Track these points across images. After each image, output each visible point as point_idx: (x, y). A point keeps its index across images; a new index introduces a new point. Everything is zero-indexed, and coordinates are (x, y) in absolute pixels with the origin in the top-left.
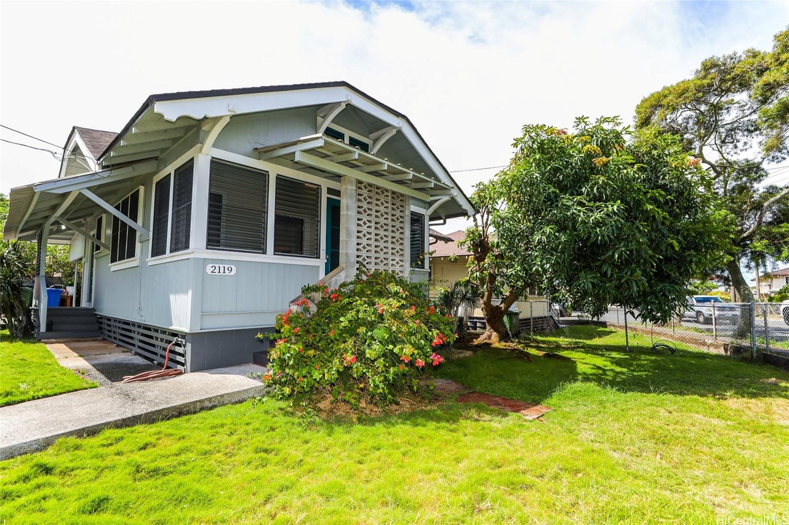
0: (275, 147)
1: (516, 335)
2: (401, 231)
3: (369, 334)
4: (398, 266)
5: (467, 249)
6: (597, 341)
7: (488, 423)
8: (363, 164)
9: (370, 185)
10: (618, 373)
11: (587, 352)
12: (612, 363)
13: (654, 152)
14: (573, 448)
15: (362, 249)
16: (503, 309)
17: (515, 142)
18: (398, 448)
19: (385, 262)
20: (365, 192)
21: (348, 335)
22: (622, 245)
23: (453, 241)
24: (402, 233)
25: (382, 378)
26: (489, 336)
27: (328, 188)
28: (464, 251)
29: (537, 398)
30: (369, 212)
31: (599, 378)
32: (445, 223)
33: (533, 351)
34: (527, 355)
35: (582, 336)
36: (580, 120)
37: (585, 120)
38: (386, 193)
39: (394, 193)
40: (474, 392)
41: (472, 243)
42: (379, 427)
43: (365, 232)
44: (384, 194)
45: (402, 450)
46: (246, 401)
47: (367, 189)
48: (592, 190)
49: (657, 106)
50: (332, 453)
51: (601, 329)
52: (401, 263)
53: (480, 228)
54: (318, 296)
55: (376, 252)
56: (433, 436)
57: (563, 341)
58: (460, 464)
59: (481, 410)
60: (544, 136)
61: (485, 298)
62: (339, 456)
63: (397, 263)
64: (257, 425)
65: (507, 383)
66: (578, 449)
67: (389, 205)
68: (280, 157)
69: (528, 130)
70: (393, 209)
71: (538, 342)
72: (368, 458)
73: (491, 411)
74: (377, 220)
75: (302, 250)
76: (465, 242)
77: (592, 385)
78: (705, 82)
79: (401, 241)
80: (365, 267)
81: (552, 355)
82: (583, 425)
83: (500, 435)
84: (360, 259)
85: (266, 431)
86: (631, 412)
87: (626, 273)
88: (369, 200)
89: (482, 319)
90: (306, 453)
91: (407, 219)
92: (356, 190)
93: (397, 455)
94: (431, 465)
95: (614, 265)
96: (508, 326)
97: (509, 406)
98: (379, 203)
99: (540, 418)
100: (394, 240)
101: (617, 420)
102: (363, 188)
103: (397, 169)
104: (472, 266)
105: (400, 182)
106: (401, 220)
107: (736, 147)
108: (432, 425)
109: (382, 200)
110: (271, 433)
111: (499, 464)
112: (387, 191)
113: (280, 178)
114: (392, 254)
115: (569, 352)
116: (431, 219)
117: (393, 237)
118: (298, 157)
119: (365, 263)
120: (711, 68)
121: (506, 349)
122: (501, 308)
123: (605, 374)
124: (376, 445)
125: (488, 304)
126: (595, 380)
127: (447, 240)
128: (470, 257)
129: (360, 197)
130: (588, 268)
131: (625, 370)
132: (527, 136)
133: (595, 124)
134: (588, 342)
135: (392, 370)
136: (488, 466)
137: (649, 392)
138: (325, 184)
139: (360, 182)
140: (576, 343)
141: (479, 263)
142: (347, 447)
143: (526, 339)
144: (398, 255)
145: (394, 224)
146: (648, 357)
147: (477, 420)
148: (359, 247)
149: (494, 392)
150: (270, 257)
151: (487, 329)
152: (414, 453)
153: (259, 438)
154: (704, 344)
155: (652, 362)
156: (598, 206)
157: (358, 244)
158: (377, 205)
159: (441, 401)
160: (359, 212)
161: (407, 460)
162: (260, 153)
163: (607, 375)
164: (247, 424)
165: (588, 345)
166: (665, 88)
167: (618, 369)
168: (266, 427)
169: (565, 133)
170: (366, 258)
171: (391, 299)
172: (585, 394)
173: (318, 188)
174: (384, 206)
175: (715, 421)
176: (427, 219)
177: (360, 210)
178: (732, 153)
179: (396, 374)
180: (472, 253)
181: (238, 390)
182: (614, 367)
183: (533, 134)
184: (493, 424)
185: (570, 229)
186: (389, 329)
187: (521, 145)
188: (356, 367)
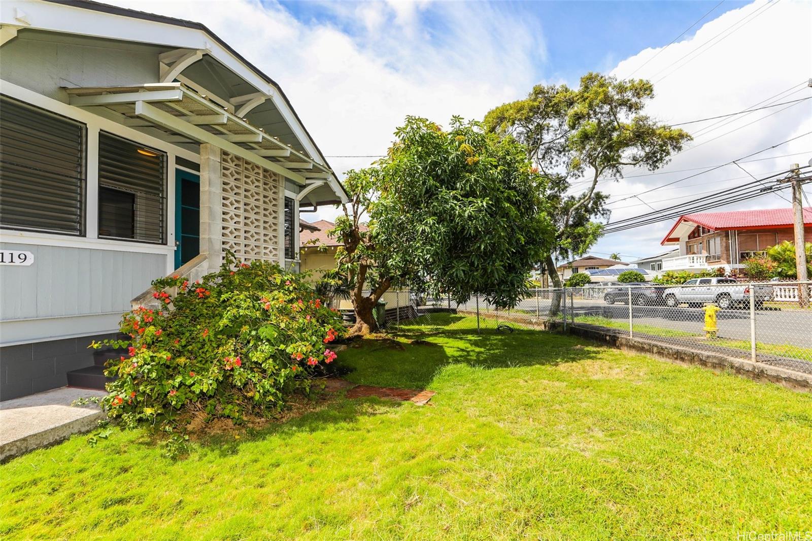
0: (100, 90)
1: (384, 325)
2: (274, 215)
3: (254, 333)
4: (271, 255)
5: (337, 239)
6: (453, 327)
7: (384, 415)
8: (230, 131)
9: (238, 158)
10: (479, 353)
11: (449, 337)
12: (472, 345)
13: (508, 157)
14: (468, 425)
15: (229, 234)
16: (373, 300)
17: (398, 131)
18: (301, 460)
19: (257, 250)
20: (231, 166)
21: (225, 337)
22: (487, 238)
23: (319, 230)
24: (275, 218)
25: (272, 381)
26: (359, 328)
27: (177, 158)
28: (334, 242)
29: (420, 384)
30: (236, 190)
31: (464, 358)
32: (315, 210)
33: (403, 340)
34: (399, 344)
35: (439, 323)
36: (456, 119)
37: (460, 120)
38: (256, 170)
39: (265, 171)
40: (359, 387)
41: (342, 233)
42: (275, 440)
43: (232, 213)
44: (255, 171)
45: (306, 461)
46: (68, 439)
47: (234, 163)
48: (465, 187)
49: (502, 119)
50: (219, 483)
51: (453, 315)
52: (274, 252)
53: (352, 218)
54: (173, 292)
55: (246, 238)
56: (337, 439)
57: (425, 328)
58: (373, 463)
59: (373, 402)
60: (424, 130)
61: (356, 290)
62: (231, 485)
63: (271, 252)
64: (98, 469)
65: (389, 373)
66: (473, 426)
67: (261, 184)
68: (107, 106)
69: (410, 120)
70: (265, 189)
71: (404, 331)
72: (268, 479)
73: (384, 403)
74: (247, 201)
75: (133, 233)
76: (335, 231)
77: (463, 367)
78: (536, 104)
79: (274, 227)
80: (233, 255)
81: (420, 342)
82: (466, 404)
83: (402, 426)
84: (227, 247)
85: (113, 474)
86: (500, 386)
87: (489, 263)
88: (236, 176)
89: (352, 311)
90: (185, 489)
91: (282, 203)
92: (221, 162)
93: (303, 467)
94: (345, 470)
95: (479, 256)
96: (375, 317)
97: (398, 395)
98: (248, 180)
99: (429, 403)
100: (267, 225)
101: (490, 394)
102: (229, 160)
103: (272, 142)
104: (340, 256)
105: (273, 159)
106: (274, 202)
107: (551, 163)
108: (331, 427)
109: (253, 178)
110: (123, 475)
111: (413, 455)
112: (258, 167)
113: (103, 135)
114: (265, 241)
115: (434, 338)
116: (301, 205)
117: (265, 222)
118: (140, 109)
119: (232, 251)
120: (539, 94)
121: (377, 340)
122: (371, 299)
123: (469, 355)
124: (273, 461)
125: (358, 295)
126: (464, 361)
127: (313, 229)
128: (339, 248)
129: (226, 172)
130: (458, 258)
131: (482, 350)
132: (409, 127)
133: (467, 126)
134: (447, 328)
135: (283, 372)
136: (403, 458)
137: (507, 366)
138: (173, 151)
139: (225, 153)
140: (437, 329)
141: (349, 253)
142: (238, 471)
143: (392, 328)
144: (271, 242)
145: (266, 206)
146: (495, 337)
147: (374, 414)
148: (225, 231)
149: (379, 384)
150: (92, 240)
151: (357, 321)
152: (322, 462)
153: (106, 487)
154: (531, 323)
155: (501, 340)
156: (470, 202)
157: (224, 228)
158: (246, 183)
159: (329, 400)
160: (224, 190)
161: (315, 471)
162: (70, 95)
163: (471, 356)
164: (80, 471)
165: (447, 330)
166: (504, 105)
167: (477, 349)
168: (113, 468)
169: (440, 130)
170: (234, 245)
171: (276, 292)
172: (459, 375)
173: (163, 156)
174: (255, 185)
175: (557, 384)
176: (297, 204)
177: (225, 187)
178: (549, 168)
179: (287, 377)
180: (342, 243)
181: (52, 426)
182: (473, 348)
183: (415, 126)
184: (390, 416)
185: (447, 221)
186: (277, 326)
187: (403, 135)
188: (239, 374)
